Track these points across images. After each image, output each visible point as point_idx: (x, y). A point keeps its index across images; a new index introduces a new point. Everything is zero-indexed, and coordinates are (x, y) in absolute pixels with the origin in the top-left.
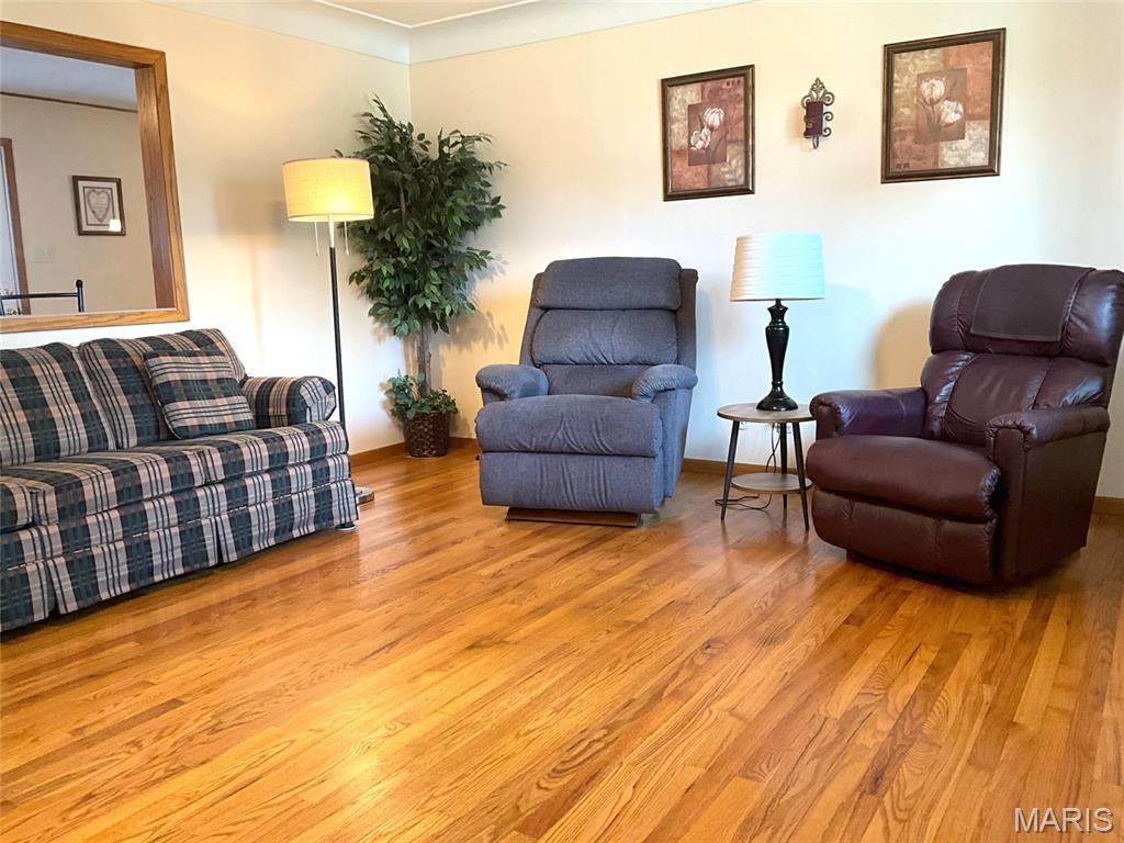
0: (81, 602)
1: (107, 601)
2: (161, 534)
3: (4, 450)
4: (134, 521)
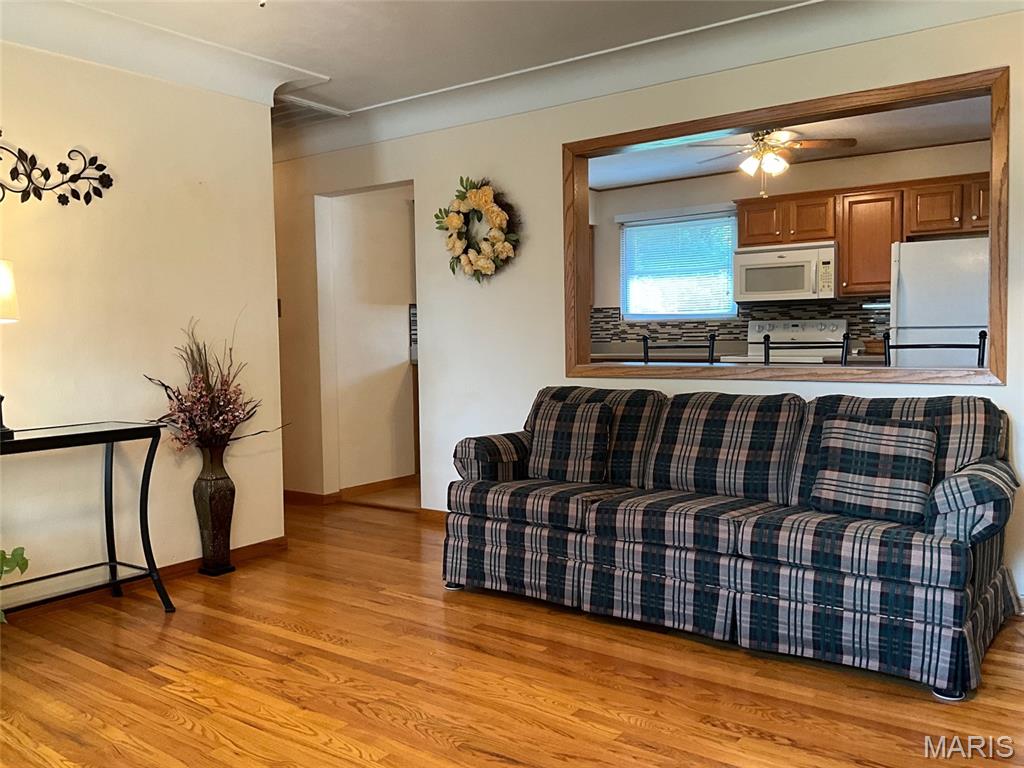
0: (593, 607)
1: (616, 618)
2: (677, 584)
3: (672, 475)
4: (653, 562)
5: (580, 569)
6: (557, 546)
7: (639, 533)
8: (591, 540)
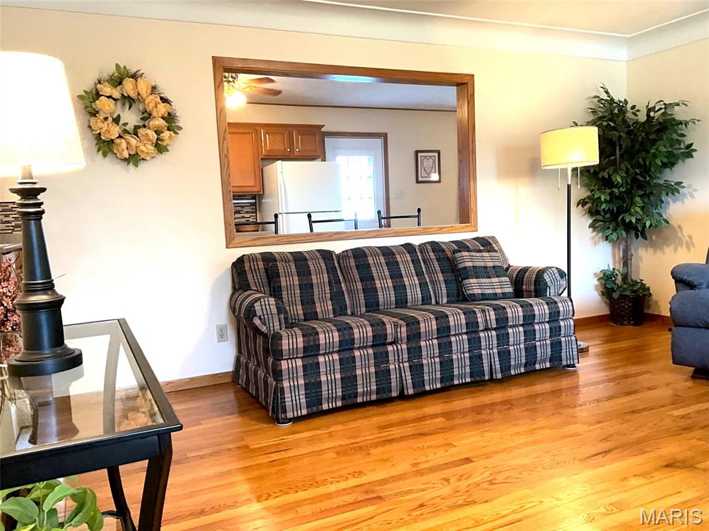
0: (415, 390)
2: (459, 356)
3: (381, 300)
4: (445, 347)
5: (400, 367)
6: (381, 358)
7: (435, 332)
8: (404, 346)
